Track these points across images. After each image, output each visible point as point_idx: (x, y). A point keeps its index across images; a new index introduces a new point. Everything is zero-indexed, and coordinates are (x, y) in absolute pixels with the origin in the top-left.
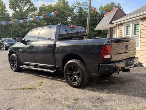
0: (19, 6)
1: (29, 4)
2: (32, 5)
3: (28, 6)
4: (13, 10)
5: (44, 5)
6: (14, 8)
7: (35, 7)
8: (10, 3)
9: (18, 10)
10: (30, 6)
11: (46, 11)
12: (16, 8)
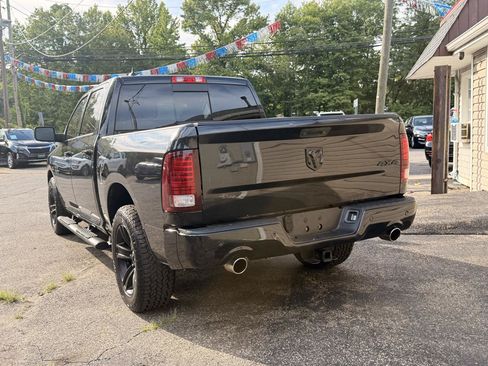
0: (211, 19)
1: (243, 7)
2: (252, 10)
3: (242, 15)
4: (194, 33)
5: (289, 7)
6: (196, 27)
7: (261, 15)
8: (183, 13)
9: (208, 30)
10: (247, 14)
11: (296, 24)
12: (203, 27)
